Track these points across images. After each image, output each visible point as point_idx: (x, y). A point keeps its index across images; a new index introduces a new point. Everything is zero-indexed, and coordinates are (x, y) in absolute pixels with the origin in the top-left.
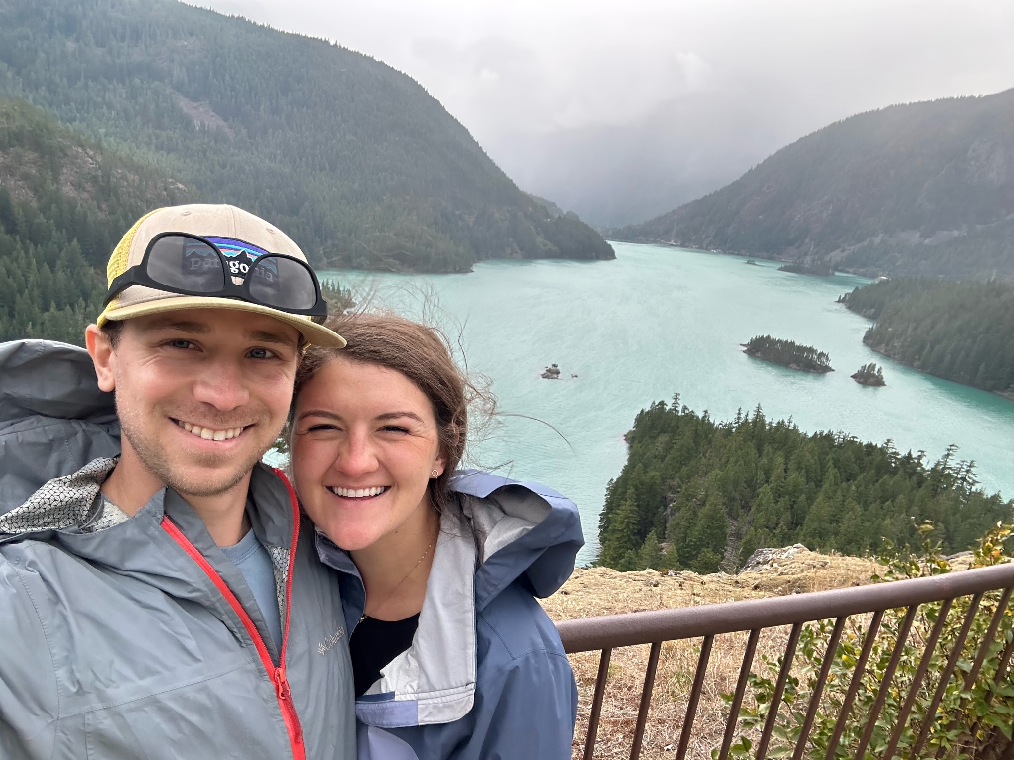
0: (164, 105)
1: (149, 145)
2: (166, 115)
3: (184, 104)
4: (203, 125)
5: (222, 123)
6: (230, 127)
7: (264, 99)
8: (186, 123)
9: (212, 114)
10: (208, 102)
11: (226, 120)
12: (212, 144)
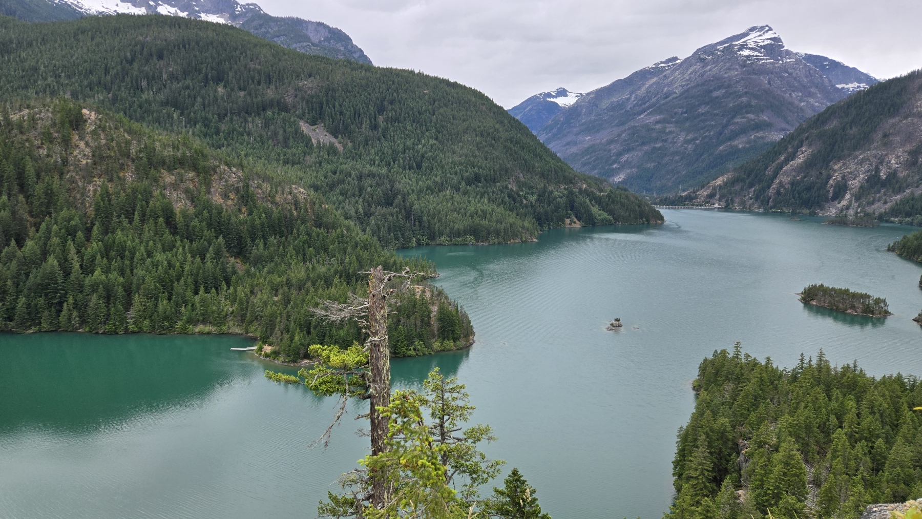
0: (290, 129)
1: (278, 160)
2: (291, 137)
3: (305, 127)
4: (319, 142)
5: (333, 140)
6: (340, 143)
7: (365, 118)
8: (307, 141)
9: (326, 133)
10: (323, 125)
11: (336, 137)
12: (326, 156)
